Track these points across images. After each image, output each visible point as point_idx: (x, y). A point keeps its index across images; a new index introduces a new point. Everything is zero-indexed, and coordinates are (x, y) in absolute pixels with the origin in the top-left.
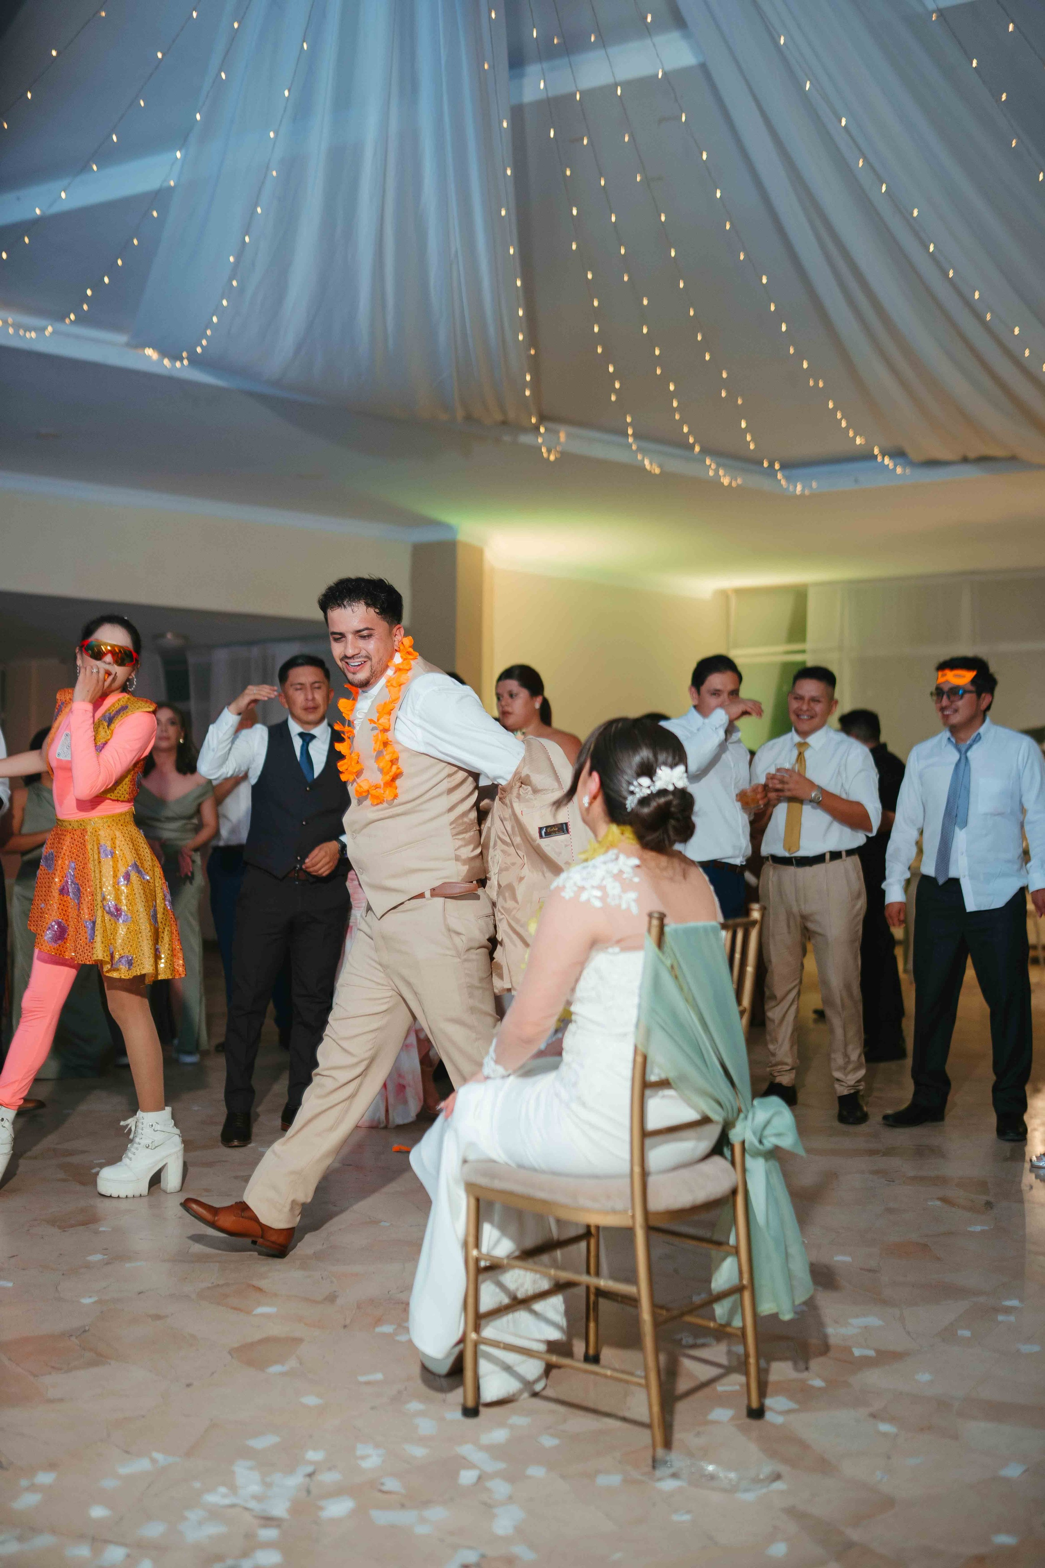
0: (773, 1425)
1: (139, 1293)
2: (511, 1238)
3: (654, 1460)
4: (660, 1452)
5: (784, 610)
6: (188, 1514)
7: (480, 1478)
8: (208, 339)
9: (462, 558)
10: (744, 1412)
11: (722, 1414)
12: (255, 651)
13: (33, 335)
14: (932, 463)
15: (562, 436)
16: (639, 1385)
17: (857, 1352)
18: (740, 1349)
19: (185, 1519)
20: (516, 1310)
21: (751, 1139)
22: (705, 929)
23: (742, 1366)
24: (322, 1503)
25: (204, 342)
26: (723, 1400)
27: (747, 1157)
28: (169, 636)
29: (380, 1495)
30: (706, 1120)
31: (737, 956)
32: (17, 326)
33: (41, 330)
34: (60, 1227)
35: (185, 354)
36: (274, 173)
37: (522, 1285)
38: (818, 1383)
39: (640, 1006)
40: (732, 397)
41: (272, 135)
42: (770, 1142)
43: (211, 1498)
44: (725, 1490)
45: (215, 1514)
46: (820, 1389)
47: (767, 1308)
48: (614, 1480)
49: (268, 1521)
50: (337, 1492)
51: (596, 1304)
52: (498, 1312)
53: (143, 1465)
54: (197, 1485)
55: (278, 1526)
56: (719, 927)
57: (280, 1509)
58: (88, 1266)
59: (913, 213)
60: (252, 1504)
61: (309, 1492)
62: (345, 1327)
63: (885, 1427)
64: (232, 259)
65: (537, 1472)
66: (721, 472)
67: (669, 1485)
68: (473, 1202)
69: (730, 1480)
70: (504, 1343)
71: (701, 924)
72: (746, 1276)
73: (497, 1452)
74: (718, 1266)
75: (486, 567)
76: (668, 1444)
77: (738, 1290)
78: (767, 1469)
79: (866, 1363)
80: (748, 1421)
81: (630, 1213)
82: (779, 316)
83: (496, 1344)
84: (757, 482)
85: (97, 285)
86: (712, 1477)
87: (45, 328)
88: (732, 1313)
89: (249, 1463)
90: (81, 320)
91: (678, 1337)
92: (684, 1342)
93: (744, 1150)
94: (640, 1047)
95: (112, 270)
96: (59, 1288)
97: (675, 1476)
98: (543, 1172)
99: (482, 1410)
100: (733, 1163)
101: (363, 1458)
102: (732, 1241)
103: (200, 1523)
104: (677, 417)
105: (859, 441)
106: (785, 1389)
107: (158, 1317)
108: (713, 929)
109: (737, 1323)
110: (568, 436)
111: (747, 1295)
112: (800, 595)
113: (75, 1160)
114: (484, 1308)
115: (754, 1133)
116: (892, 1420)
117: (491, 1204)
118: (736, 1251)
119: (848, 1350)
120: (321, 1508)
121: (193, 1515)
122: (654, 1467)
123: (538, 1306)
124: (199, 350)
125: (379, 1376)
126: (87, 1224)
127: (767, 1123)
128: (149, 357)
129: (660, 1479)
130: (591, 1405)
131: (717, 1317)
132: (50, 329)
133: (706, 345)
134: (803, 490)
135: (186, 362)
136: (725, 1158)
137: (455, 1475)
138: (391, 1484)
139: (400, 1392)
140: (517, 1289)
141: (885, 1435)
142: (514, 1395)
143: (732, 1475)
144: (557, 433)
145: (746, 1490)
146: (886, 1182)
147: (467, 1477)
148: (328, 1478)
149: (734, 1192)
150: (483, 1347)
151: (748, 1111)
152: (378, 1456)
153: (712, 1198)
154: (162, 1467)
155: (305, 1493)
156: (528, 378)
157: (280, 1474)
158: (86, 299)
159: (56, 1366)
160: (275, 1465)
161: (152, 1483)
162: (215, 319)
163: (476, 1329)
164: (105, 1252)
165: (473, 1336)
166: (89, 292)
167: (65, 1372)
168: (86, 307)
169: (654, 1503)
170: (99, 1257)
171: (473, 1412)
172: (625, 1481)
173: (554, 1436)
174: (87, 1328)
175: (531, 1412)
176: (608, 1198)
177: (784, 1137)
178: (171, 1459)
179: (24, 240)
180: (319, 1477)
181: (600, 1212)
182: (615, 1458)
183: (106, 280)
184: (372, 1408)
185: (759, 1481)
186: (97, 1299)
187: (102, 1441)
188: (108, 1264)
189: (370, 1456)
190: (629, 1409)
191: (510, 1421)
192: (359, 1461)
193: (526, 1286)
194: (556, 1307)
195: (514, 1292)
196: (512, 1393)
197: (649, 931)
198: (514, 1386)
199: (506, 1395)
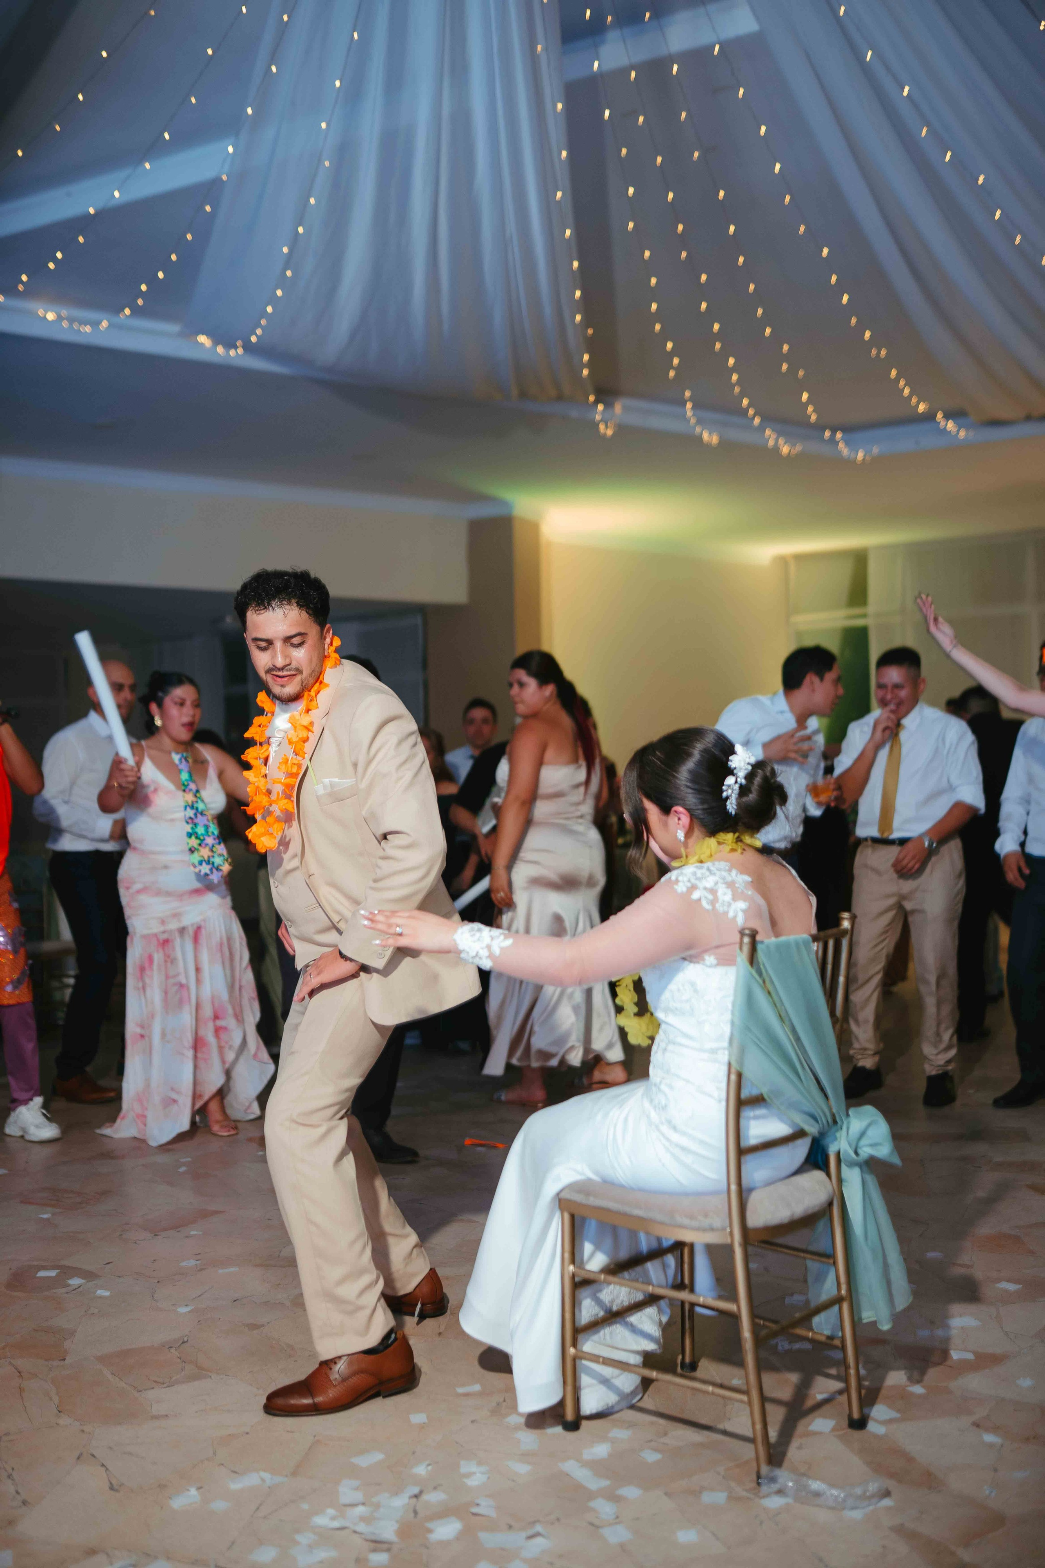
0: (876, 1436)
1: (235, 1301)
2: (605, 1253)
3: (758, 1475)
4: (765, 1469)
5: (843, 575)
6: (299, 1538)
8: (263, 328)
9: (519, 534)
10: (845, 1423)
11: (823, 1425)
13: (88, 329)
14: (996, 423)
15: (619, 410)
16: (742, 1401)
17: (955, 1355)
19: (297, 1543)
20: (612, 1323)
21: (847, 1149)
22: (797, 944)
23: (841, 1375)
24: (430, 1525)
25: (259, 331)
27: (844, 1167)
30: (799, 1134)
31: (829, 967)
32: (71, 320)
33: (96, 324)
35: (239, 343)
36: (327, 164)
37: (618, 1296)
38: (919, 1390)
39: (733, 1023)
40: (792, 370)
41: (324, 125)
42: (866, 1151)
43: (322, 1521)
44: (831, 1508)
45: (325, 1537)
46: (920, 1396)
47: (865, 1316)
48: (720, 1496)
49: (377, 1544)
50: (444, 1513)
52: (595, 1325)
54: (305, 1506)
55: (388, 1550)
56: (810, 939)
57: (388, 1531)
58: (183, 1273)
59: (978, 180)
60: (362, 1527)
61: (415, 1512)
62: (440, 1334)
63: (989, 1438)
64: (285, 250)
65: (632, 1492)
66: (781, 441)
67: (775, 1502)
68: (568, 1218)
69: (836, 1498)
70: (603, 1358)
72: (844, 1288)
73: (597, 1467)
75: (543, 542)
76: (774, 1462)
77: (839, 1300)
78: (874, 1485)
79: (965, 1367)
80: (849, 1430)
81: (728, 1230)
82: (840, 288)
84: (818, 450)
85: (152, 281)
86: (817, 1494)
87: (100, 322)
89: (355, 1483)
90: (137, 312)
92: (780, 1347)
93: (839, 1160)
94: (734, 1064)
95: (166, 266)
96: (155, 1296)
97: (780, 1492)
99: (582, 1423)
100: (829, 1175)
101: (469, 1475)
103: (311, 1547)
104: (737, 390)
105: (921, 407)
106: (885, 1396)
107: (254, 1327)
108: (805, 943)
110: (625, 408)
111: (845, 1306)
112: (860, 559)
115: (850, 1145)
116: (995, 1429)
117: (586, 1220)
118: (833, 1262)
119: (946, 1353)
120: (430, 1531)
121: (304, 1539)
122: (759, 1484)
123: (634, 1319)
124: (254, 339)
125: (477, 1387)
127: (863, 1134)
128: (202, 344)
129: (764, 1496)
130: (692, 1417)
132: (105, 324)
133: (767, 320)
134: (865, 456)
135: (240, 351)
136: (822, 1170)
139: (498, 1404)
140: (612, 1301)
141: (991, 1446)
142: (612, 1407)
143: (838, 1493)
144: (613, 407)
145: (853, 1508)
146: (973, 1168)
148: (434, 1498)
149: (830, 1204)
150: (582, 1362)
151: (843, 1121)
152: (483, 1473)
153: (810, 1212)
154: (269, 1487)
155: (412, 1515)
156: (586, 357)
157: (386, 1495)
158: (141, 294)
159: (158, 1380)
160: (379, 1484)
161: (261, 1505)
162: (269, 309)
163: (574, 1344)
164: (199, 1257)
165: (572, 1350)
166: (144, 287)
167: (168, 1387)
168: (140, 302)
169: (761, 1523)
170: (192, 1263)
171: (573, 1426)
172: (730, 1498)
173: (656, 1450)
174: (186, 1339)
175: (631, 1425)
176: (706, 1216)
177: (879, 1147)
178: (278, 1479)
179: (79, 239)
180: (425, 1497)
181: (698, 1229)
182: (719, 1474)
183: (161, 275)
184: (473, 1422)
185: (863, 1497)
186: (193, 1307)
187: (208, 1459)
188: (201, 1270)
189: (474, 1473)
190: (730, 1419)
191: (611, 1435)
192: (465, 1480)
193: (621, 1298)
194: (651, 1318)
195: (608, 1305)
196: (610, 1404)
197: (741, 948)
198: (611, 1399)
199: (605, 1407)
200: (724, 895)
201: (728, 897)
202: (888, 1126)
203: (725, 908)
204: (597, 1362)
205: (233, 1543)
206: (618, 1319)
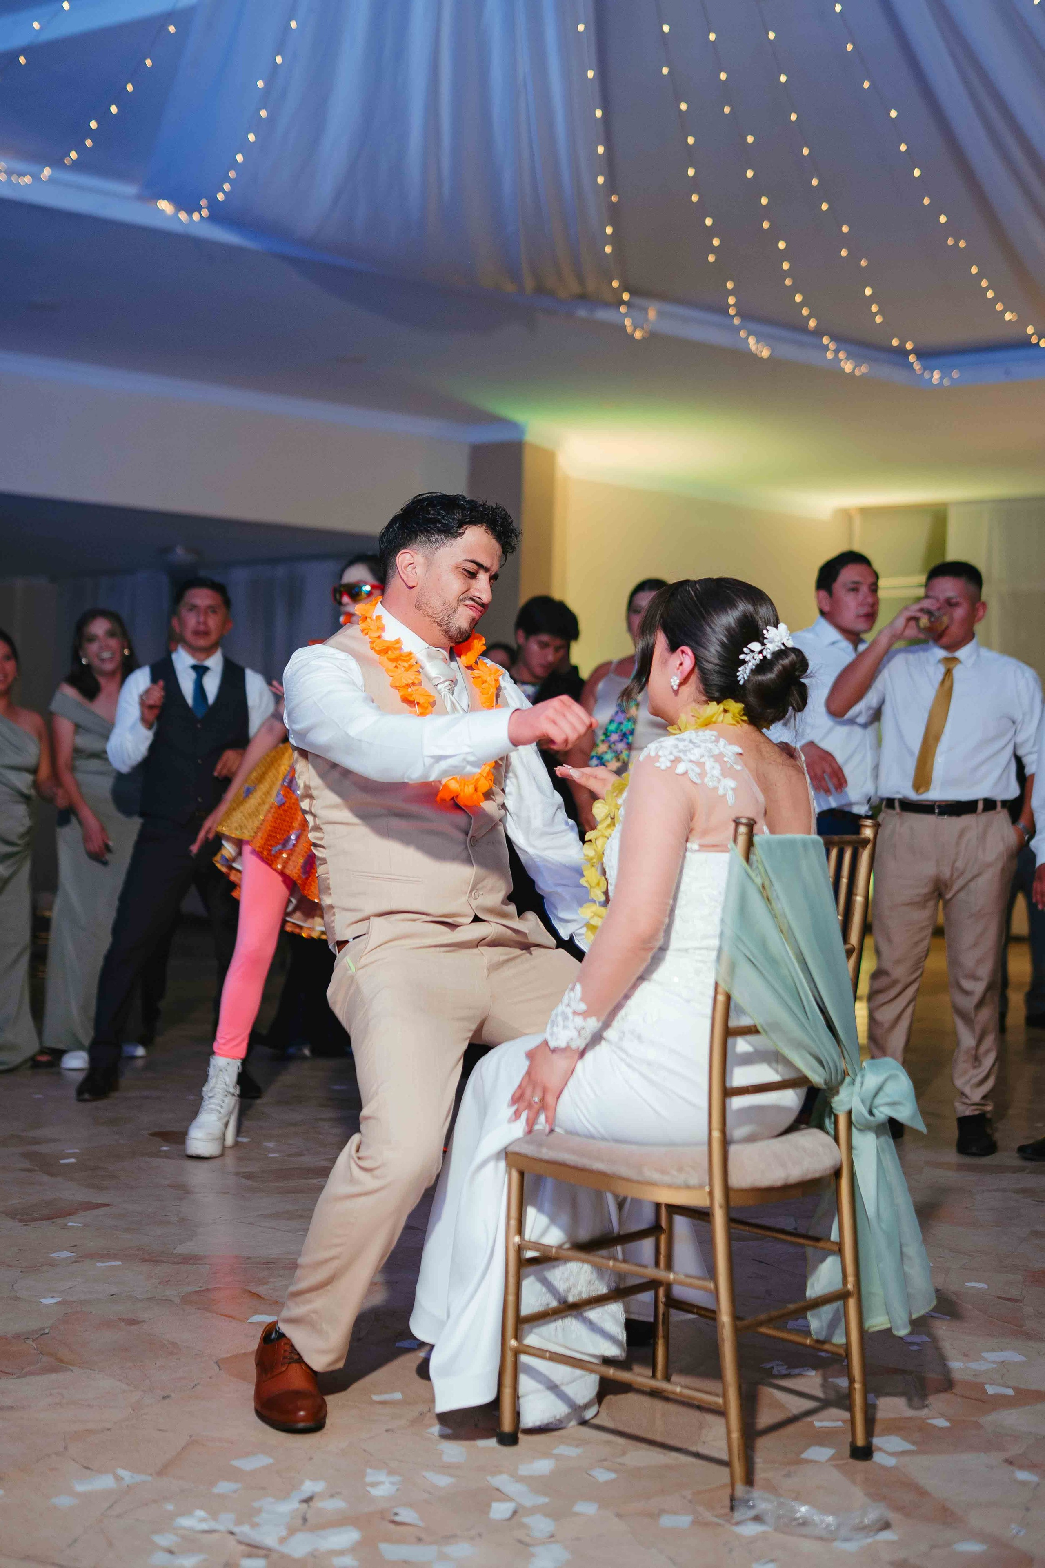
0: (884, 1468)
1: (113, 1295)
2: (561, 1227)
3: (732, 1498)
4: (740, 1489)
5: (919, 534)
6: (157, 1539)
7: (515, 1512)
8: (231, 182)
9: (529, 461)
10: (847, 1451)
11: (820, 1453)
12: (281, 571)
13: (27, 181)
15: (652, 314)
17: (991, 1390)
18: (843, 1382)
19: (154, 1544)
20: (566, 1317)
21: (860, 1109)
22: (805, 844)
23: (844, 1401)
24: (320, 1534)
25: (227, 187)
26: (822, 1438)
27: (854, 1131)
28: (180, 551)
29: (392, 1526)
31: (844, 881)
32: (9, 172)
33: (36, 174)
34: (20, 1221)
35: (204, 202)
37: (575, 1284)
38: (942, 1423)
40: (854, 257)
42: (883, 1112)
43: (185, 1522)
44: (820, 1538)
45: (190, 1539)
46: (941, 1429)
47: (877, 1322)
48: (684, 1521)
49: (256, 1549)
50: (340, 1521)
51: (666, 1316)
52: (544, 1317)
53: (105, 1482)
54: (170, 1507)
55: (266, 1556)
57: (270, 1537)
58: (53, 1264)
60: (237, 1531)
61: (305, 1520)
63: (1022, 1475)
64: (260, 84)
65: (587, 1508)
66: (842, 355)
67: (751, 1530)
68: (515, 1175)
69: (828, 1525)
70: (550, 1352)
71: (799, 836)
72: (851, 1279)
73: (537, 1484)
74: (815, 1267)
75: (559, 475)
76: (749, 1481)
77: (842, 1296)
78: (872, 1515)
79: (1000, 1402)
80: (851, 1461)
81: (707, 1189)
82: (911, 159)
83: (540, 1353)
84: (887, 372)
85: (104, 117)
86: (805, 1523)
87: (41, 172)
88: (832, 1326)
89: (234, 1486)
91: (768, 1366)
92: (775, 1371)
93: (850, 1123)
95: (120, 97)
96: (16, 1286)
97: (757, 1519)
98: (604, 1139)
99: (521, 1436)
100: (836, 1139)
101: (374, 1485)
102: (834, 1236)
103: (171, 1549)
104: (788, 282)
105: (1008, 316)
106: (897, 1427)
107: (132, 1322)
109: (839, 1339)
110: (660, 314)
111: (852, 1302)
112: (938, 517)
113: (44, 1149)
114: (525, 1311)
115: (863, 1102)
116: (1032, 1467)
117: (539, 1179)
118: (839, 1250)
119: (981, 1388)
120: (319, 1538)
121: (164, 1540)
122: (732, 1508)
123: (593, 1314)
124: (220, 197)
125: (398, 1396)
126: (53, 1218)
127: (879, 1089)
128: (163, 211)
129: (737, 1524)
130: (659, 1438)
131: (813, 1332)
132: (47, 173)
133: (823, 193)
134: (942, 378)
135: (205, 214)
136: (828, 1133)
137: (485, 1509)
138: (406, 1515)
139: (421, 1414)
140: (569, 1290)
141: (1024, 1483)
142: (560, 1421)
143: (830, 1519)
144: (645, 310)
145: (846, 1540)
146: (1034, 1202)
147: (500, 1510)
148: (329, 1505)
149: (837, 1173)
150: (524, 1358)
151: (856, 1075)
152: (392, 1483)
153: (810, 1176)
154: (128, 1486)
155: (300, 1521)
156: (609, 230)
157: (271, 1500)
158: (90, 133)
159: (7, 1370)
160: (263, 1488)
161: (115, 1502)
162: (240, 158)
163: (516, 1337)
164: (74, 1249)
165: (513, 1343)
166: (93, 125)
167: (18, 1377)
168: (89, 143)
169: (731, 1550)
170: (66, 1254)
171: (510, 1439)
172: (696, 1523)
173: (609, 1469)
174: (47, 1331)
175: (580, 1442)
176: (680, 1169)
177: (900, 1108)
178: (140, 1478)
179: (20, 60)
180: (318, 1504)
181: (670, 1186)
182: (684, 1497)
183: (114, 109)
184: (387, 1431)
185: (862, 1529)
186: (60, 1299)
187: (57, 1454)
188: (75, 1262)
189: (382, 1483)
190: (704, 1443)
191: (556, 1451)
192: (369, 1488)
193: (579, 1288)
194: (614, 1317)
195: (563, 1294)
196: (558, 1417)
197: (735, 840)
198: (560, 1410)
199: (551, 1420)
200: (714, 770)
201: (717, 772)
202: (912, 1084)
203: (715, 784)
204: (543, 1357)
205: (75, 1541)
206: (574, 1313)
